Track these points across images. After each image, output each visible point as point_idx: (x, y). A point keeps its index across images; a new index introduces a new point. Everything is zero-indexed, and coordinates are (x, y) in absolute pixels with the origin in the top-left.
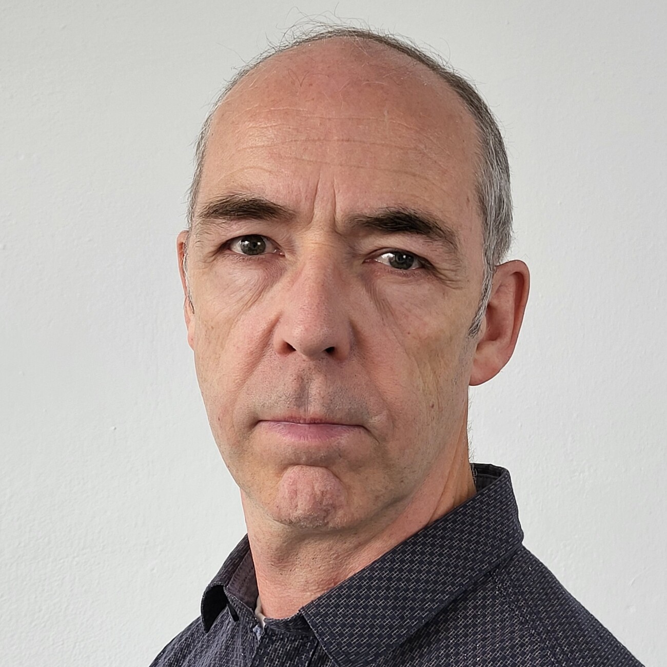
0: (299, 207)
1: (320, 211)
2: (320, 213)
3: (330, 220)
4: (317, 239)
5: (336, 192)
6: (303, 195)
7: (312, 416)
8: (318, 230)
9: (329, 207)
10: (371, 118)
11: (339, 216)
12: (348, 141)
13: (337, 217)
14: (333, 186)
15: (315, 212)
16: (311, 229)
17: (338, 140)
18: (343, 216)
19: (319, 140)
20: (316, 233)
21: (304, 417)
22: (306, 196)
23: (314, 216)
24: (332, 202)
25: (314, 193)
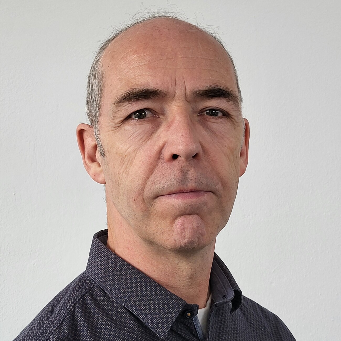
0: (169, 90)
1: (179, 91)
2: (179, 92)
3: (184, 95)
4: (178, 105)
5: (185, 81)
6: (170, 84)
7: (191, 188)
8: (178, 100)
9: (183, 88)
10: (194, 46)
11: (188, 92)
12: (186, 57)
13: (187, 93)
14: (183, 78)
15: (176, 91)
16: (175, 100)
17: (181, 58)
18: (190, 92)
19: (173, 58)
20: (177, 102)
21: (187, 189)
22: (172, 85)
23: (176, 94)
24: (184, 86)
25: (175, 83)
